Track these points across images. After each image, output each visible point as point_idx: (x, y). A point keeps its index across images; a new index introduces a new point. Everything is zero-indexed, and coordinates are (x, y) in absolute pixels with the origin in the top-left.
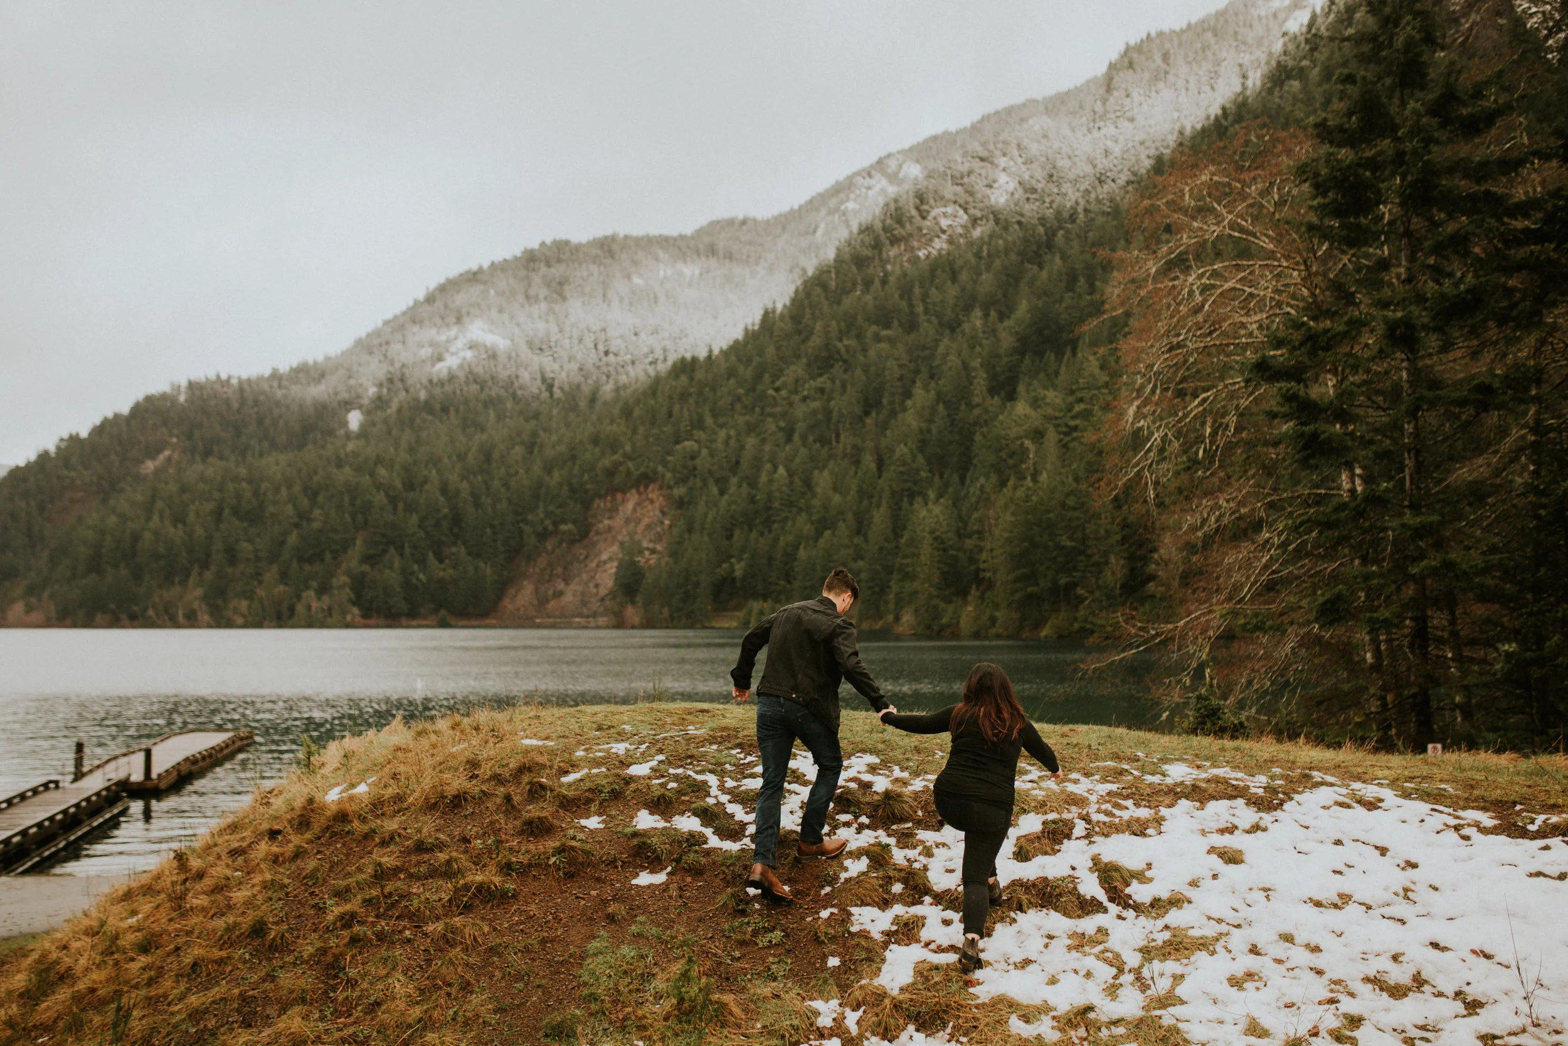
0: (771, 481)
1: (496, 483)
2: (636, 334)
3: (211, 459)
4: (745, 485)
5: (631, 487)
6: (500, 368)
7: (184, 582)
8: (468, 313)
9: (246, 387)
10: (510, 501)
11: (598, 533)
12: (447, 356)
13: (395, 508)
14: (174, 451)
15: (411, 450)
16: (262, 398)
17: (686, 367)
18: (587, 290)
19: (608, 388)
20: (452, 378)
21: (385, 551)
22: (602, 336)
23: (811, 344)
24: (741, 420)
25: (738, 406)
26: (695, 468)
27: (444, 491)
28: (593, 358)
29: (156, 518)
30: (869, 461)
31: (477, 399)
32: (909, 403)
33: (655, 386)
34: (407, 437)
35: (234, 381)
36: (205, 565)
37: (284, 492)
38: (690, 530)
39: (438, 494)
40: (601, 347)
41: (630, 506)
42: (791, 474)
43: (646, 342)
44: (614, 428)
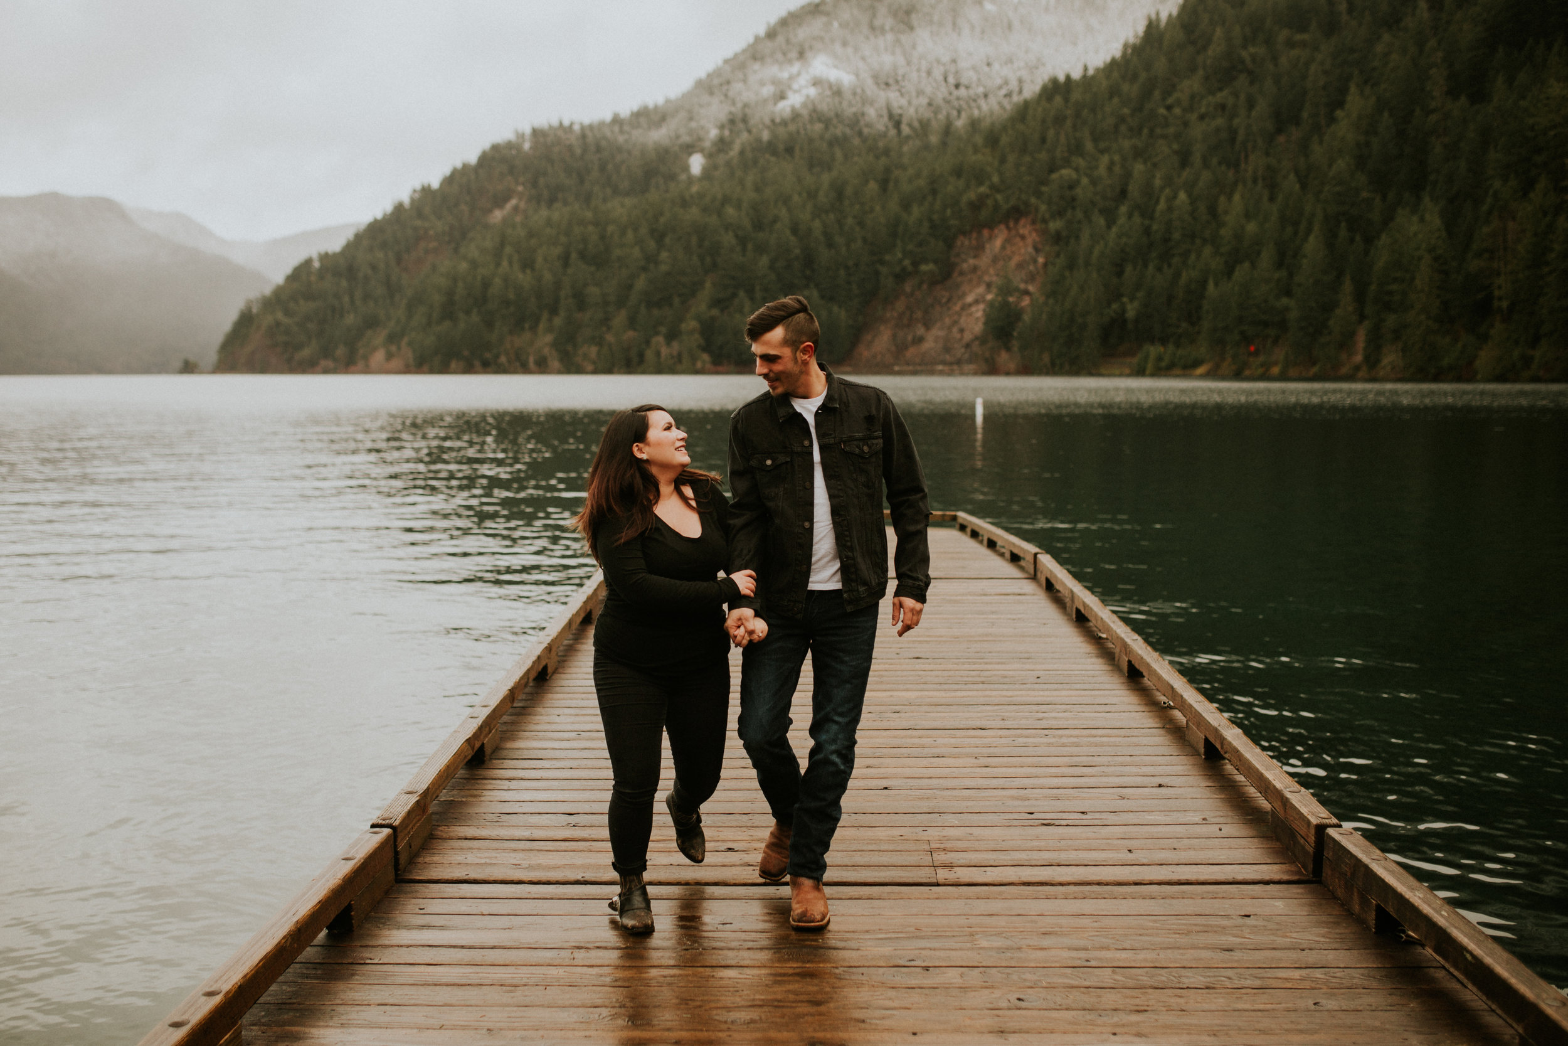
0: (1170, 209)
1: (850, 221)
2: (989, 64)
3: (557, 205)
4: (1136, 214)
5: (1000, 222)
6: (845, 104)
7: (534, 328)
8: (811, 48)
9: (589, 133)
10: (865, 240)
11: (961, 274)
12: (790, 94)
13: (744, 250)
14: (520, 199)
15: (757, 189)
16: (604, 143)
17: (1057, 89)
18: (936, 18)
19: (960, 123)
20: (796, 116)
21: (734, 295)
22: (952, 68)
23: (1210, 53)
24: (1127, 144)
25: (1123, 128)
26: (1074, 199)
27: (795, 230)
28: (942, 93)
29: (505, 263)
30: (1290, 183)
31: (822, 138)
32: (1339, 113)
33: (1023, 111)
34: (750, 179)
35: (576, 127)
36: (554, 311)
37: (630, 235)
38: (1071, 266)
39: (788, 232)
40: (951, 80)
41: (998, 243)
42: (1193, 200)
43: (1000, 73)
44: (979, 157)
